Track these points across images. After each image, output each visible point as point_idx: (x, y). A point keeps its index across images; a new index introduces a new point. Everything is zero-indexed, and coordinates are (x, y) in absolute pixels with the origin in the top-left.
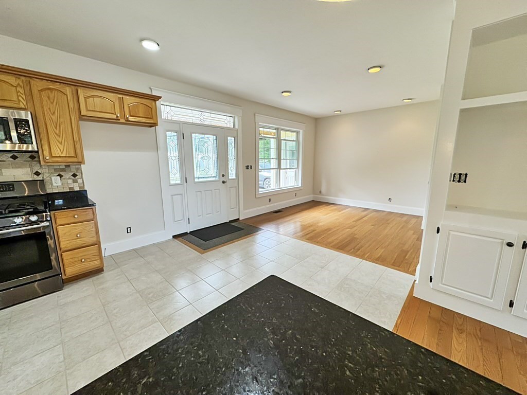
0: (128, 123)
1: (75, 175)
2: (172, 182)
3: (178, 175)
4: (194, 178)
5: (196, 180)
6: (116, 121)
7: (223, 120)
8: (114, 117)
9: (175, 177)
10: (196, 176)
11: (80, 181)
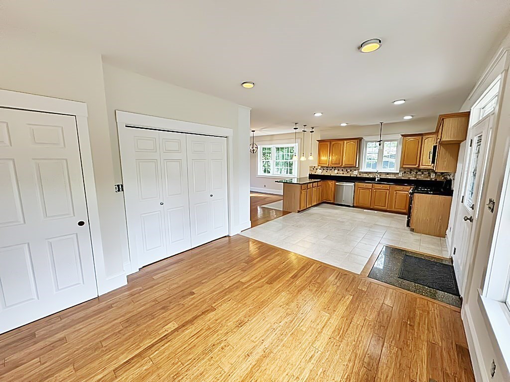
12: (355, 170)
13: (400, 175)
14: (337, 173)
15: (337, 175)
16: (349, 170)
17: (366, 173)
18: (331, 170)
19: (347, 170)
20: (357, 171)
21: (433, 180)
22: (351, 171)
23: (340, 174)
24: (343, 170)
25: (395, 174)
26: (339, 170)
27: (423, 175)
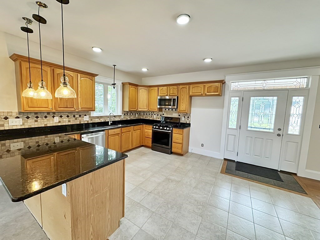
0: (206, 95)
1: (188, 117)
2: (230, 127)
3: (235, 123)
4: (247, 127)
5: (249, 129)
6: (201, 95)
7: (292, 83)
8: (201, 94)
9: (233, 124)
10: (249, 125)
11: (189, 120)
12: (85, 115)
13: (122, 117)
14: (59, 122)
15: (59, 124)
16: (77, 116)
17: (98, 117)
18: (46, 117)
19: (74, 116)
20: (88, 116)
21: (137, 118)
22: (80, 116)
23: (64, 122)
24: (68, 116)
25: (120, 116)
26: (61, 117)
27: (133, 116)
